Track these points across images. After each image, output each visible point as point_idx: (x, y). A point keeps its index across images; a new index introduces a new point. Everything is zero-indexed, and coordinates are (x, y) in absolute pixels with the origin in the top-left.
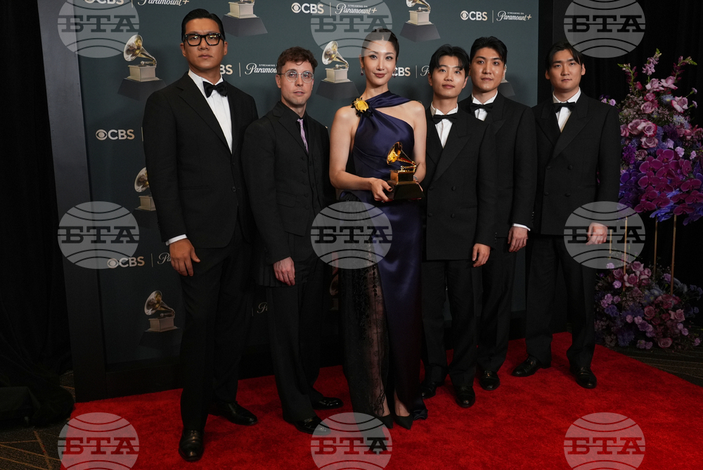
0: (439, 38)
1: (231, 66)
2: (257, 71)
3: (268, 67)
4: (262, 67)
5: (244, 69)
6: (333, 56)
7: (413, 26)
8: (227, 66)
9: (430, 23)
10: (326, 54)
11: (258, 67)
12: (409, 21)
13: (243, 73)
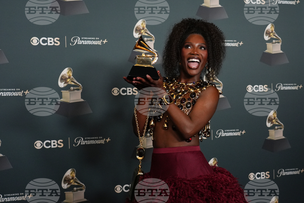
0: (227, 17)
1: (58, 39)
2: (80, 42)
3: (89, 40)
4: (84, 40)
5: (69, 41)
6: (142, 31)
7: (206, 8)
8: (56, 39)
9: (220, 6)
10: (136, 30)
11: (81, 40)
12: (204, 5)
13: (68, 44)
